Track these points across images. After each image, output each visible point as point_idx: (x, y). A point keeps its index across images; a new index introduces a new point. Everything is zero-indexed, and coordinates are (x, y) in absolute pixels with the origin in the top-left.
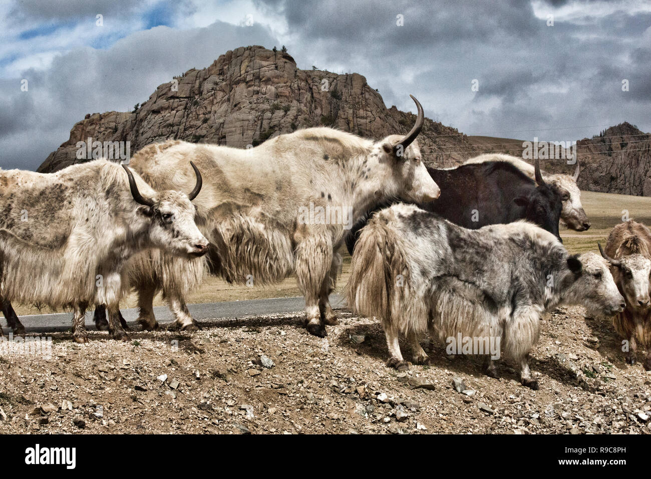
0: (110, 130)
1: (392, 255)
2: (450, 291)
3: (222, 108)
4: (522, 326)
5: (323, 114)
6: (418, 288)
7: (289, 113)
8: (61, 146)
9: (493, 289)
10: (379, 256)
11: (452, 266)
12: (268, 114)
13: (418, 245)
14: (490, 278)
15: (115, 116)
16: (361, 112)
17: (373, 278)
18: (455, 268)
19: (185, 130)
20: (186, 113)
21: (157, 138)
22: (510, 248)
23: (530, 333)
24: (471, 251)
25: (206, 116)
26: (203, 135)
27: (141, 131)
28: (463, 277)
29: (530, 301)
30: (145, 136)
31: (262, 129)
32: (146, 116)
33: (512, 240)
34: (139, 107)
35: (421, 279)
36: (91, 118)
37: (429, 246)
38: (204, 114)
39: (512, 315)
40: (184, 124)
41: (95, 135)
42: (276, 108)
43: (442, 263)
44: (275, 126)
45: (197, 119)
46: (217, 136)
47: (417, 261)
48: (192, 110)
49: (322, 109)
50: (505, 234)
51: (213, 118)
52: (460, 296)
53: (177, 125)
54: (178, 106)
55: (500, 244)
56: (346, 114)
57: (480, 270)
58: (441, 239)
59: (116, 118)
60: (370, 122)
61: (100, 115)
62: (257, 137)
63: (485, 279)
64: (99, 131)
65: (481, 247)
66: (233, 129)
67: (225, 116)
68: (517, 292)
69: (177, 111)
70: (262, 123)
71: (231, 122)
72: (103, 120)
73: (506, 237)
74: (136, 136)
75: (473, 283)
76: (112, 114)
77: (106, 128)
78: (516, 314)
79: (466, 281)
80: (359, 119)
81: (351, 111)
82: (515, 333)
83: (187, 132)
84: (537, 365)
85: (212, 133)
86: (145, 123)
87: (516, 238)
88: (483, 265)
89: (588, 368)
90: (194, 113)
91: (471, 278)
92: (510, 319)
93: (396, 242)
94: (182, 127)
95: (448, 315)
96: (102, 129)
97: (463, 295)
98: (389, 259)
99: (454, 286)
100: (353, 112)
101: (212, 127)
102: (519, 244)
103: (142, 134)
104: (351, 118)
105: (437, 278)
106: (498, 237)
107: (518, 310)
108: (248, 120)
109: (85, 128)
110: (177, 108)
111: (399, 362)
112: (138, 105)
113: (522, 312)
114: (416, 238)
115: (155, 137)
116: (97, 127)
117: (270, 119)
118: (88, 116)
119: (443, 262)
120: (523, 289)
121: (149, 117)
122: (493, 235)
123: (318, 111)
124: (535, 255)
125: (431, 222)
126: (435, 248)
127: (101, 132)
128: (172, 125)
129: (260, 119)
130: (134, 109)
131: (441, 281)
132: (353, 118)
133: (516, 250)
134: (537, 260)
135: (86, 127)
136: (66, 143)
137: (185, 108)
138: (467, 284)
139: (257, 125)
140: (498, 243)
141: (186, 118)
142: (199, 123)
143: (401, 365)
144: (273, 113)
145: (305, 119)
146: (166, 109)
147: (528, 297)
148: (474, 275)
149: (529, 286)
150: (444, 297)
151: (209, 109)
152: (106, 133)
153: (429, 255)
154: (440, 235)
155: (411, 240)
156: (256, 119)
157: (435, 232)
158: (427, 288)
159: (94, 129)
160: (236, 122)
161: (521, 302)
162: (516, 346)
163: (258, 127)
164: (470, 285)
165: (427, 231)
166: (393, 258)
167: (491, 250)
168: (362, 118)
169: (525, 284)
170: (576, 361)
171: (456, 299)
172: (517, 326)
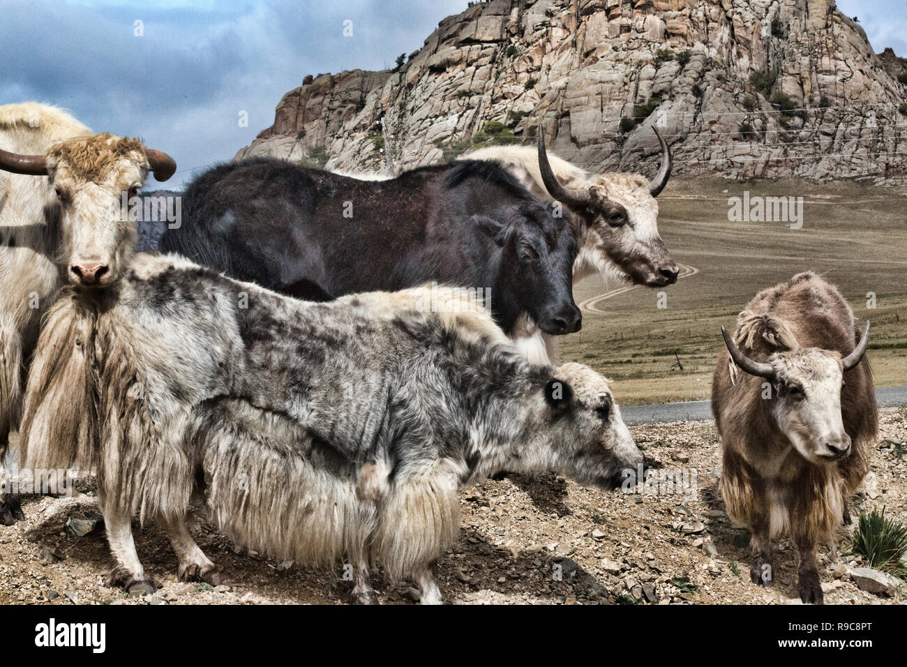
0: (350, 106)
1: (105, 356)
2: (232, 430)
3: (563, 58)
4: (412, 502)
5: (754, 66)
6: (167, 423)
7: (687, 66)
8: (258, 137)
9: (333, 425)
10: (78, 358)
11: (240, 378)
12: (649, 70)
13: (161, 335)
14: (325, 402)
15: (359, 79)
16: (826, 62)
17: (61, 404)
18: (245, 383)
19: (493, 102)
20: (494, 70)
21: (440, 118)
22: (391, 340)
23: (429, 516)
24: (286, 346)
25: (533, 75)
26: (526, 111)
27: (409, 107)
28: (262, 401)
29: (435, 451)
30: (417, 115)
31: (639, 98)
32: (419, 77)
33: (399, 324)
34: (406, 61)
35: (172, 406)
36: (314, 83)
37: (190, 337)
38: (528, 71)
39: (391, 478)
40: (490, 92)
41: (323, 114)
42: (664, 57)
43: (219, 373)
44: (662, 92)
45: (515, 80)
46: (553, 114)
47: (160, 368)
48: (506, 65)
49: (750, 59)
50: (386, 310)
51: (544, 78)
52: (253, 439)
53: (478, 94)
54: (480, 58)
55: (370, 331)
56: (797, 66)
57: (301, 385)
58: (218, 323)
59: (363, 82)
60: (843, 80)
61: (332, 78)
62: (629, 114)
63: (312, 404)
64: (331, 106)
65: (318, 338)
66: (584, 99)
67: (568, 75)
68: (405, 430)
69: (477, 67)
70: (637, 88)
71: (579, 85)
72: (337, 86)
73: (389, 317)
74: (401, 117)
75: (284, 414)
76: (354, 74)
77: (344, 102)
78: (401, 478)
79: (268, 409)
80: (820, 76)
81: (806, 61)
82: (398, 515)
83: (497, 106)
84: (500, 584)
85: (543, 108)
86: (416, 91)
87: (410, 321)
88: (310, 376)
89: (630, 591)
90: (509, 71)
91: (277, 403)
92: (388, 488)
93: (114, 330)
94: (487, 97)
95: (228, 479)
96: (336, 104)
97: (259, 438)
98: (98, 364)
99: (241, 420)
100: (811, 61)
101: (543, 95)
102: (415, 332)
103: (412, 111)
104: (806, 75)
105: (209, 404)
106: (369, 316)
107: (407, 468)
108: (612, 82)
109: (303, 101)
110: (477, 60)
111: (131, 576)
112: (403, 57)
113: (415, 473)
114: (159, 321)
115: (436, 117)
116: (327, 101)
117: (654, 78)
118: (309, 80)
119: (222, 368)
120: (419, 424)
121: (425, 78)
122: (360, 312)
123: (744, 62)
124: (450, 359)
125: (200, 288)
126: (204, 341)
127: (334, 110)
128: (468, 94)
129: (633, 78)
130: (395, 65)
131: (214, 408)
132: (811, 73)
133: (407, 345)
134: (454, 369)
135: (307, 100)
136: (267, 130)
137: (493, 61)
138: (269, 415)
139: (628, 91)
140: (364, 329)
141: (493, 79)
142: (520, 89)
143: (135, 583)
144: (657, 67)
145: (719, 78)
146: (456, 64)
147: (430, 442)
148: (286, 397)
149: (433, 420)
150: (223, 440)
151: (537, 63)
152: (344, 111)
153: (187, 356)
154: (216, 315)
155: (146, 326)
156: (626, 80)
157: (207, 307)
158: (187, 423)
159: (321, 103)
160: (589, 84)
161: (413, 453)
162: (401, 543)
163: (632, 94)
164: (276, 418)
165: (188, 309)
166: (108, 362)
167: (343, 343)
168: (829, 72)
169: (423, 415)
170: (617, 573)
171: (246, 447)
172: (403, 502)
